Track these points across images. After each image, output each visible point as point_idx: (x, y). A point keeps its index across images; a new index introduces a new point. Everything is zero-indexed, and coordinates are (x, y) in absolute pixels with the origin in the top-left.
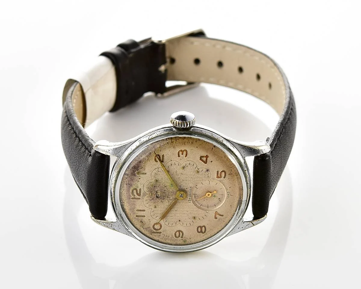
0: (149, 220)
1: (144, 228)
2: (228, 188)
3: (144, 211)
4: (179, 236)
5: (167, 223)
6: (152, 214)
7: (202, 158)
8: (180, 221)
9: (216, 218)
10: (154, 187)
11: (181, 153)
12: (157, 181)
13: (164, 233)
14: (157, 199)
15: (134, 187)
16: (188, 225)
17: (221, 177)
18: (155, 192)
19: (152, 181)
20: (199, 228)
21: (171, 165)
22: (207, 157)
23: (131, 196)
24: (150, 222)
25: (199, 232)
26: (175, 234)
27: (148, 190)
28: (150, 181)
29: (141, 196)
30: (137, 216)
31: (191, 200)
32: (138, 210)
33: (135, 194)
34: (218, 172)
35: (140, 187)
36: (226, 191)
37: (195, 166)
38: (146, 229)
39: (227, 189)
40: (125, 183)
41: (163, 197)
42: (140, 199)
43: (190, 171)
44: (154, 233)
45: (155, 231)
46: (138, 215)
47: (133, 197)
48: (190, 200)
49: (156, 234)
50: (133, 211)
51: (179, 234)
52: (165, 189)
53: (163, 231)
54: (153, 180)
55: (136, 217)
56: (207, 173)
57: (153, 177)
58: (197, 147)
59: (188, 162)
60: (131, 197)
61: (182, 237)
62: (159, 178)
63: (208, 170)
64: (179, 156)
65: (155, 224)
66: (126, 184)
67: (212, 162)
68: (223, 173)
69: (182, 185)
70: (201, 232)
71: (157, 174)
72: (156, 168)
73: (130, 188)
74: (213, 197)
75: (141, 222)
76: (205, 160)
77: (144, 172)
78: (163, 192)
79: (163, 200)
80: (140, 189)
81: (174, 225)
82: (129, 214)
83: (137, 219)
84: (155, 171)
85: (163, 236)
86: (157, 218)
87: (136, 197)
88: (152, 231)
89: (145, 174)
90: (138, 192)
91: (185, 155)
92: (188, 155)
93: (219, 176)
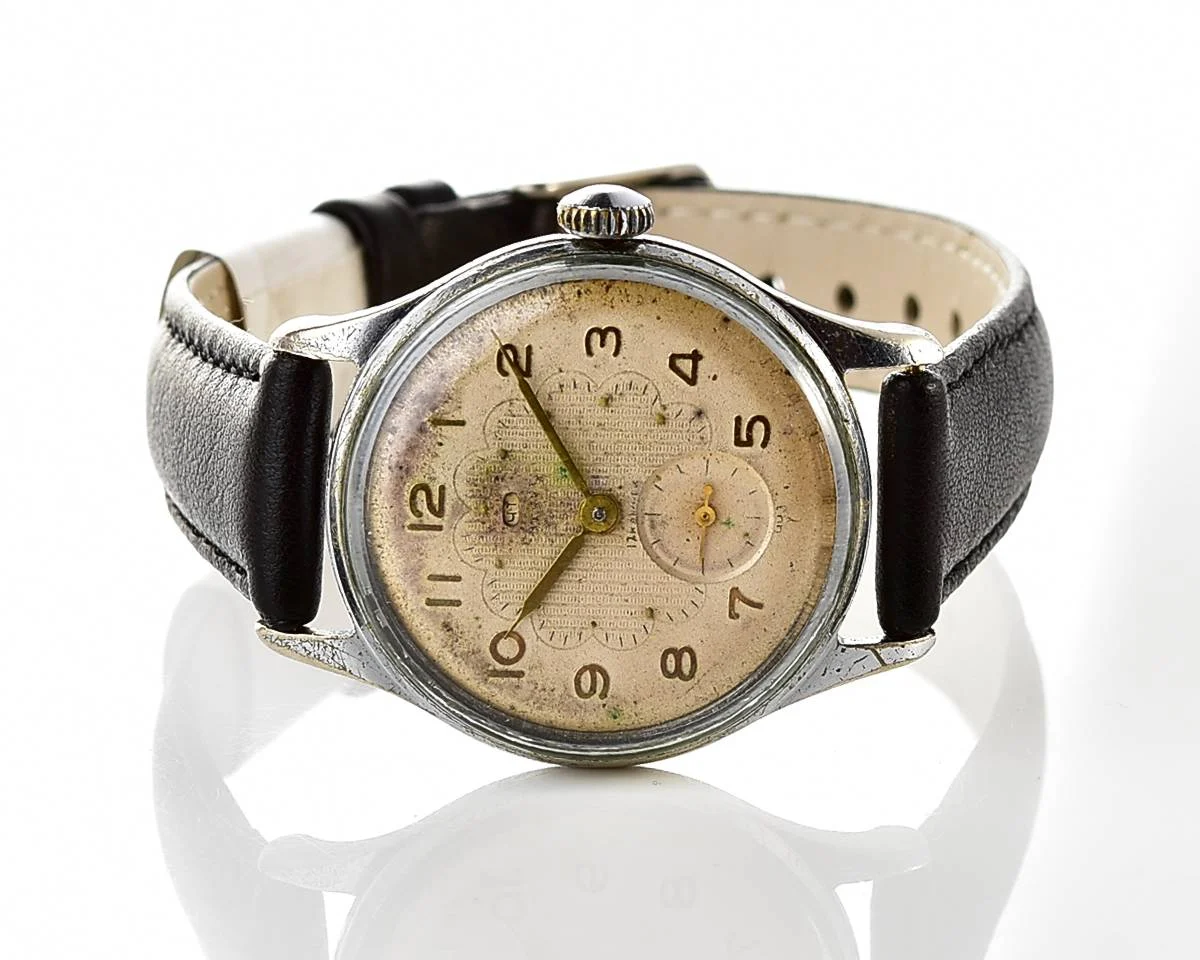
0: (477, 618)
1: (456, 655)
2: (780, 490)
3: (457, 579)
4: (593, 689)
5: (544, 634)
6: (489, 592)
7: (680, 363)
8: (594, 624)
9: (733, 615)
10: (497, 478)
11: (596, 338)
12: (505, 454)
13: (536, 675)
14: (508, 530)
15: (420, 478)
16: (628, 642)
17: (750, 442)
18: (501, 503)
19: (488, 453)
20: (671, 657)
21: (558, 389)
22: (696, 357)
23: (406, 517)
24: (480, 627)
25: (670, 676)
26: (578, 682)
27: (472, 491)
28: (479, 454)
29: (446, 518)
30: (430, 602)
31: (637, 537)
32: (432, 578)
33: (423, 506)
34: (738, 420)
35: (442, 477)
36: (770, 502)
37: (651, 394)
38: (465, 656)
39: (774, 494)
40: (387, 462)
41: (532, 523)
42: (440, 528)
43: (631, 414)
44: (496, 673)
45: (499, 667)
46: (432, 596)
47: (414, 519)
48: (634, 539)
49: (501, 680)
50: (416, 580)
51: (594, 681)
52: (538, 488)
53: (530, 669)
54: (493, 452)
55: (428, 608)
56: (697, 425)
57: (490, 440)
58: (659, 318)
59: (627, 380)
60: (408, 523)
61: (603, 695)
62: (514, 441)
63: (699, 414)
64: (590, 353)
65: (499, 637)
66: (390, 468)
67: (715, 378)
68: (759, 426)
69: (601, 474)
70: (678, 672)
71: (507, 424)
72: (502, 403)
73: (405, 483)
74: (723, 526)
75: (447, 627)
76: (689, 372)
77: (458, 417)
78: (531, 502)
79: (531, 537)
80: (442, 488)
81: (572, 641)
82: (399, 595)
83: (431, 614)
84: (498, 414)
85: (532, 687)
86: (505, 613)
87: (426, 522)
88: (489, 665)
89: (462, 423)
90: (436, 502)
91: (613, 350)
92: (623, 347)
93: (744, 437)
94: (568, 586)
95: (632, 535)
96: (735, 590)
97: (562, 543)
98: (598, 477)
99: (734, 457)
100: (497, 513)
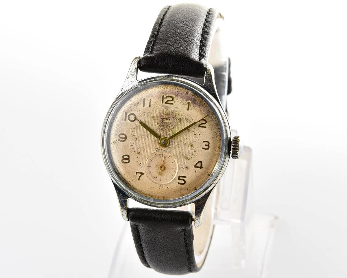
0: (140, 110)
1: (131, 105)
3: (150, 106)
4: (121, 138)
5: (135, 127)
6: (146, 114)
7: (200, 164)
8: (137, 139)
9: (137, 173)
10: (174, 117)
11: (207, 144)
13: (125, 124)
14: (161, 119)
15: (175, 99)
16: (132, 147)
17: (179, 179)
18: (168, 118)
20: (128, 157)
21: (195, 134)
22: (201, 168)
23: (166, 95)
24: (138, 111)
25: (123, 157)
26: (122, 134)
27: (171, 111)
28: (180, 113)
29: (165, 104)
30: (144, 99)
31: (157, 151)
32: (150, 100)
33: (168, 99)
34: (185, 177)
35: (175, 104)
36: (164, 183)
37: (192, 156)
38: (131, 107)
41: (162, 125)
42: (163, 103)
43: (188, 151)
45: (128, 115)
46: (146, 100)
47: (165, 96)
48: (157, 150)
49: (124, 116)
50: (150, 96)
51: (123, 138)
52: (171, 127)
53: (127, 123)
54: (180, 117)
55: (143, 99)
56: (184, 167)
57: (183, 117)
58: (211, 159)
59: (197, 150)
60: (164, 95)
61: (119, 140)
62: (183, 122)
64: (204, 142)
65: (135, 115)
66: (178, 92)
67: (196, 172)
68: (183, 182)
69: (174, 143)
70: (124, 159)
71: (187, 121)
72: (193, 120)
73: (174, 95)
74: (159, 172)
75: (138, 103)
76: (197, 166)
77: (190, 109)
78: (168, 125)
79: (159, 125)
80: (172, 104)
81: (133, 134)
82: (147, 92)
83: (141, 100)
84: (190, 118)
85: (122, 123)
86: (141, 118)
87: (164, 100)
88: (128, 113)
89: (188, 110)
90: (169, 102)
91: (204, 147)
92: (204, 150)
93: (181, 178)
94: (148, 133)
95: (158, 149)
96: (142, 174)
97: (157, 132)
98: (173, 142)
99: (176, 176)
100: (165, 117)
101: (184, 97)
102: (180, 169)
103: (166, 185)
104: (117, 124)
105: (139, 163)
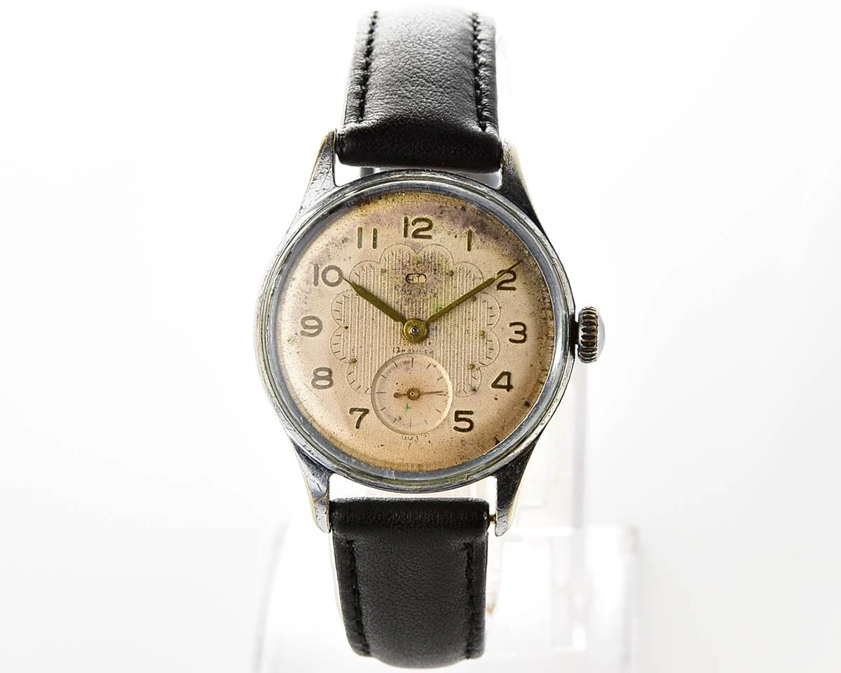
0: (350, 258)
1: (327, 245)
2: (429, 438)
3: (375, 246)
4: (306, 327)
5: (341, 298)
6: (366, 265)
7: (505, 377)
8: (347, 328)
9: (352, 410)
10: (435, 270)
11: (521, 328)
12: (452, 273)
13: (315, 293)
14: (404, 276)
15: (436, 224)
16: (336, 348)
17: (457, 419)
18: (420, 272)
19: (451, 265)
20: (327, 373)
21: (489, 306)
22: (509, 387)
23: (411, 216)
24: (345, 259)
25: (315, 373)
26: (314, 318)
27: (428, 255)
28: (450, 259)
29: (412, 239)
30: (360, 229)
31: (399, 354)
32: (375, 231)
33: (419, 225)
34: (471, 413)
35: (437, 237)
36: (421, 432)
37: (486, 361)
38: (327, 251)
40: (444, 205)
41: (408, 290)
42: (406, 235)
43: (475, 349)
45: (321, 271)
46: (364, 231)
47: (411, 221)
48: (398, 351)
49: (312, 272)
50: (373, 222)
51: (312, 327)
52: (429, 294)
53: (320, 290)
54: (452, 267)
55: (357, 228)
56: (468, 389)
57: (459, 266)
58: (531, 366)
59: (495, 347)
60: (408, 217)
61: (302, 333)
62: (457, 281)
63: (474, 390)
64: (512, 324)
65: (337, 269)
66: (441, 207)
67: (496, 399)
68: (467, 425)
69: (438, 332)
70: (317, 378)
71: (468, 276)
73: (432, 215)
74: (406, 404)
75: (345, 240)
76: (500, 383)
77: (473, 247)
78: (422, 290)
79: (400, 290)
80: (430, 237)
81: (337, 315)
82: (364, 211)
83: (352, 231)
84: (474, 270)
85: (308, 290)
86: (353, 274)
87: (409, 228)
88: (321, 265)
89: (469, 249)
90: (421, 233)
91: (513, 338)
92: (514, 344)
93: (461, 416)
94: (373, 310)
95: (400, 350)
96: (366, 411)
97: (397, 307)
98: (436, 330)
99: (448, 411)
100: (414, 270)
101: (456, 220)
102: (457, 393)
103: (425, 434)
104: (297, 294)
105: (356, 385)
